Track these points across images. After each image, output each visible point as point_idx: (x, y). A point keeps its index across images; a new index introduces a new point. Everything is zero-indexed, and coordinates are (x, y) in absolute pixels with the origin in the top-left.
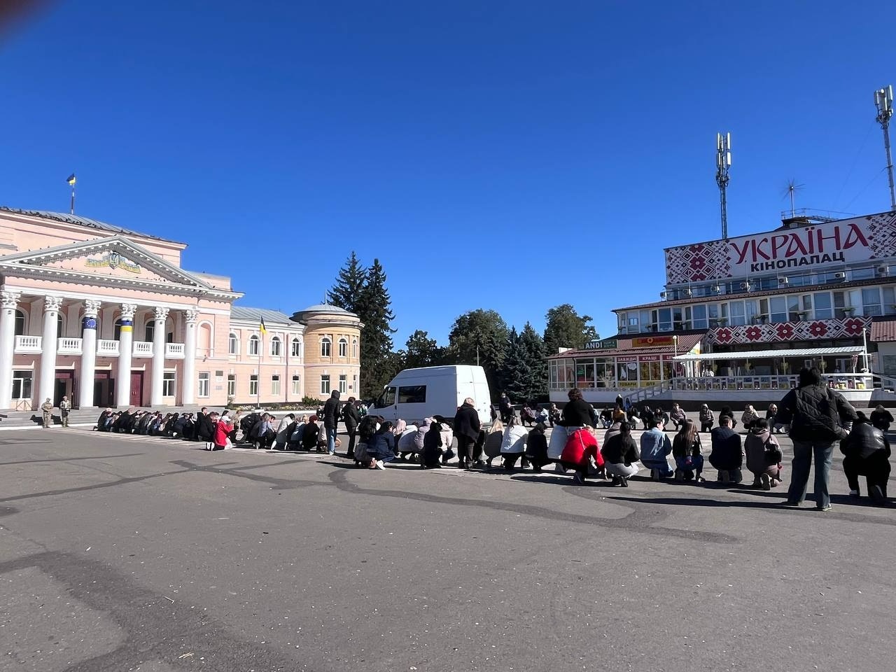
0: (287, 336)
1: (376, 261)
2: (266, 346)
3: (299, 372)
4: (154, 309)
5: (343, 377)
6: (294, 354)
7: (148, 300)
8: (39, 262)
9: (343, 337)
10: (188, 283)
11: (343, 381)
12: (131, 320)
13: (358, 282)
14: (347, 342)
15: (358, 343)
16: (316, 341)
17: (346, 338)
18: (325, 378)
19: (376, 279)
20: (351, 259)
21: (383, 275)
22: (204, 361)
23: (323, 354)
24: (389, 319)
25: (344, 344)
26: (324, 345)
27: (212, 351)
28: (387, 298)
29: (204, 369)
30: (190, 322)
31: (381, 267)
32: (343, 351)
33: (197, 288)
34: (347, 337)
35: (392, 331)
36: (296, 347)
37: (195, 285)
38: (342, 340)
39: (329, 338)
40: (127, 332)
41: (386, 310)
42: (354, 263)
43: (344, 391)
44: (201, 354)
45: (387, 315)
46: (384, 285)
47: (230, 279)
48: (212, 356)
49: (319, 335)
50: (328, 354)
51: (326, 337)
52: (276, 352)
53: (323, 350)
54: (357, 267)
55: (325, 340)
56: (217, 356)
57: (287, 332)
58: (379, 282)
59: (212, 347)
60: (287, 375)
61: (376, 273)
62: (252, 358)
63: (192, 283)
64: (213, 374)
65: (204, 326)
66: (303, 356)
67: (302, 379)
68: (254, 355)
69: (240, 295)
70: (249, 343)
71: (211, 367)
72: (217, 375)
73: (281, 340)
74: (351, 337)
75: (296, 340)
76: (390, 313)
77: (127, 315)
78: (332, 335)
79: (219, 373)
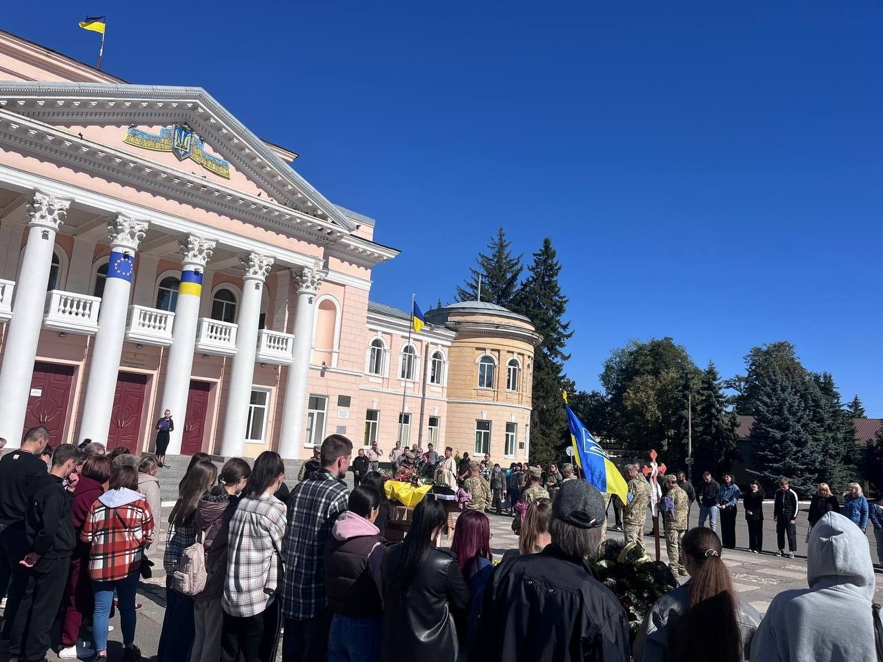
0: (427, 347)
1: (547, 243)
2: (393, 360)
3: (439, 411)
4: (245, 257)
5: (510, 427)
6: (433, 380)
7: (238, 235)
8: (30, 110)
9: (515, 357)
10: (312, 212)
11: (510, 434)
12: (201, 271)
13: (509, 276)
14: (521, 367)
15: (531, 370)
16: (469, 359)
17: (519, 359)
18: (483, 425)
19: (546, 269)
20: (497, 241)
21: (556, 264)
22: (322, 375)
23: (481, 384)
24: (564, 336)
25: (514, 370)
26: (482, 367)
27: (335, 356)
28: (565, 302)
29: (319, 391)
30: (306, 291)
31: (554, 253)
32: (512, 383)
33: (327, 224)
34: (521, 357)
35: (564, 358)
36: (437, 366)
37: (324, 217)
38: (513, 363)
39: (494, 356)
40: (191, 297)
41: (558, 322)
42: (502, 246)
43: (511, 453)
44: (317, 360)
45: (561, 330)
46: (561, 280)
47: (373, 222)
48: (334, 364)
49: (477, 349)
50: (489, 385)
51: (488, 353)
52: (407, 373)
53: (482, 377)
54: (506, 252)
55: (486, 359)
56: (343, 368)
57: (426, 340)
58: (552, 276)
59: (336, 348)
60: (422, 414)
61: (545, 261)
62: (371, 379)
63: (320, 213)
64: (332, 403)
65: (327, 305)
66: (445, 385)
67: (442, 423)
68: (374, 374)
69: (389, 254)
70: (369, 353)
71: (331, 389)
72: (338, 405)
73: (417, 353)
74: (526, 357)
75: (436, 355)
76: (565, 327)
77: (195, 260)
78: (499, 351)
79: (344, 401)
